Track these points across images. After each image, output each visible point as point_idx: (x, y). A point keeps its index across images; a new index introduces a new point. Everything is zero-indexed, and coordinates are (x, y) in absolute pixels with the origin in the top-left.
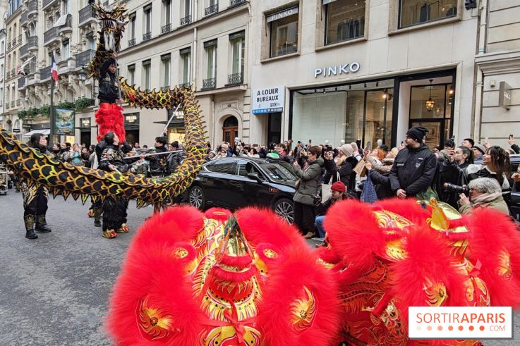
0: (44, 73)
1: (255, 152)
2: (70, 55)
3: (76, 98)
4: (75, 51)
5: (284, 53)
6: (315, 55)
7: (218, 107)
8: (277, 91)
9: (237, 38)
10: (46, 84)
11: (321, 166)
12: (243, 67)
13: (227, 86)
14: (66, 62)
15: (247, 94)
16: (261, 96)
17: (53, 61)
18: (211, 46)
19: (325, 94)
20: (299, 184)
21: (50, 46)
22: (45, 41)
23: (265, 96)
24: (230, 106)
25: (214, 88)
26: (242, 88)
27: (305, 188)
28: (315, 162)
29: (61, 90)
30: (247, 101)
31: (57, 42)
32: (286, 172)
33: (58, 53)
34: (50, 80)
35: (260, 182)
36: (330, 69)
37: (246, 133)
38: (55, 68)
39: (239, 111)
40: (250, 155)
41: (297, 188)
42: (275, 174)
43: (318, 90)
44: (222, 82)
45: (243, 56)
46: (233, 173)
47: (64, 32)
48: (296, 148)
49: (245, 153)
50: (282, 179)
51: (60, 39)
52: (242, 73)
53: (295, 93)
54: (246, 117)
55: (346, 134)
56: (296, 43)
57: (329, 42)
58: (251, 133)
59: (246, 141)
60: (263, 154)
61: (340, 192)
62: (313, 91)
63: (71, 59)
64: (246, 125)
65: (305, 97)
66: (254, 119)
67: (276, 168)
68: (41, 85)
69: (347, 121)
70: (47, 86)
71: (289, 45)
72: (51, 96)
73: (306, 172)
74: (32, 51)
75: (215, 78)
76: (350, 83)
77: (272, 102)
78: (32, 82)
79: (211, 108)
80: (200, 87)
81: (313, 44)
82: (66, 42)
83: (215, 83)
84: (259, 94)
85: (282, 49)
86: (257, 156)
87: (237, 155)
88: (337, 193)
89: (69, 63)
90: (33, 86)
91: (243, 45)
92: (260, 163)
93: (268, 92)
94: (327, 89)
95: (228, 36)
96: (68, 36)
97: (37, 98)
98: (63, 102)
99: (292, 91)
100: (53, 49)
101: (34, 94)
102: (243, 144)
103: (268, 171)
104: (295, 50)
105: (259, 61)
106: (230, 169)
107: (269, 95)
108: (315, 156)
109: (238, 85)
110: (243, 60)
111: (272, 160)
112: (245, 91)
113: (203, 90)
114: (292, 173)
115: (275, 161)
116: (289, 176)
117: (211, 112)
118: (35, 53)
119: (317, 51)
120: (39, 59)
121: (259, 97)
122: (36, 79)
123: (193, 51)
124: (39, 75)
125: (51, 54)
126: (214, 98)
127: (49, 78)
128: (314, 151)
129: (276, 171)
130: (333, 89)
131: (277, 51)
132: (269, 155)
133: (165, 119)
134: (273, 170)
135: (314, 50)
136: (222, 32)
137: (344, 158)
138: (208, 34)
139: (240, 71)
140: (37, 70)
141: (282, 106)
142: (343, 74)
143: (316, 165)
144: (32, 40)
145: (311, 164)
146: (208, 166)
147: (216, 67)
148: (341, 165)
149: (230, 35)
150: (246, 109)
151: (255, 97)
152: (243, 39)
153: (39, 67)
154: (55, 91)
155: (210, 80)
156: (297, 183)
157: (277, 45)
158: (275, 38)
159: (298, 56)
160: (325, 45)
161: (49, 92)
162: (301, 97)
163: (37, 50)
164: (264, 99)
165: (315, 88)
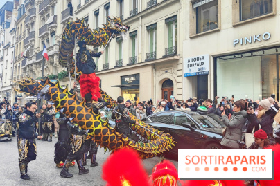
0: (39, 55)
1: (187, 106)
2: (55, 42)
3: (59, 72)
4: (58, 39)
5: (208, 29)
6: (233, 29)
7: (158, 73)
8: (203, 58)
9: (171, 21)
10: (39, 63)
11: (245, 117)
12: (176, 42)
13: (164, 57)
14: (52, 47)
15: (180, 62)
16: (191, 63)
17: (44, 47)
18: (152, 29)
19: (243, 59)
20: (226, 131)
21: (42, 37)
22: (40, 34)
23: (194, 62)
24: (166, 72)
25: (155, 59)
26: (176, 57)
27: (230, 134)
28: (240, 114)
29: (49, 66)
30: (180, 67)
31: (47, 34)
32: (214, 122)
33: (48, 41)
34: (42, 60)
35: (192, 130)
36: (246, 39)
37: (180, 92)
38: (45, 51)
39: (174, 75)
40: (183, 108)
41: (223, 135)
42: (205, 123)
43: (237, 56)
44: (160, 54)
45: (176, 34)
46: (171, 123)
47: (52, 27)
48: (221, 103)
49: (179, 107)
50: (210, 127)
51: (49, 32)
52: (176, 47)
53: (218, 59)
54: (179, 79)
55: (263, 90)
56: (217, 21)
57: (244, 19)
58: (184, 91)
59: (180, 98)
60: (194, 108)
61: (262, 139)
62: (233, 57)
63: (56, 44)
64: (180, 85)
65: (226, 61)
66: (185, 81)
67: (205, 119)
68: (36, 64)
69: (263, 79)
70: (40, 65)
71: (212, 23)
72: (43, 71)
73: (232, 121)
74: (31, 41)
75: (155, 52)
76: (263, 49)
77: (200, 67)
78: (30, 62)
79: (152, 74)
80: (144, 58)
81: (231, 21)
82: (53, 34)
83: (155, 55)
84: (189, 61)
85: (206, 27)
86: (189, 109)
87: (173, 109)
88: (259, 140)
89: (55, 47)
90: (31, 65)
91: (176, 26)
92: (192, 115)
93: (196, 59)
94: (244, 55)
95: (164, 21)
96: (54, 29)
97: (33, 73)
98: (50, 74)
99: (215, 58)
100: (45, 40)
101: (31, 70)
102: (177, 101)
103: (199, 121)
104: (217, 26)
105: (188, 37)
106: (168, 120)
107: (197, 62)
108: (239, 109)
109: (173, 55)
110: (176, 37)
111: (201, 112)
112: (178, 60)
113: (146, 61)
114: (218, 122)
115: (204, 113)
116: (216, 125)
117: (153, 77)
118: (33, 43)
119: (234, 26)
120: (36, 47)
121: (189, 63)
122: (34, 60)
123: (139, 34)
124: (35, 57)
125: (43, 43)
126: (154, 66)
127: (42, 59)
128: (239, 104)
129: (206, 121)
130: (250, 54)
131: (202, 29)
132: (199, 108)
133: (119, 84)
134: (203, 120)
135: (231, 25)
136: (159, 18)
137: (263, 112)
138: (149, 20)
139: (174, 45)
140: (34, 53)
141: (208, 69)
142: (257, 42)
143: (240, 116)
144: (32, 34)
145: (236, 115)
146: (151, 118)
147: (156, 43)
148: (261, 117)
149: (166, 19)
150: (180, 73)
151: (186, 64)
152: (176, 21)
153: (35, 51)
154: (45, 67)
155: (151, 53)
156: (224, 130)
157: (202, 24)
158: (200, 19)
159: (219, 31)
160: (240, 21)
161: (41, 69)
162: (223, 62)
163: (34, 41)
164: (193, 65)
165: (234, 54)
